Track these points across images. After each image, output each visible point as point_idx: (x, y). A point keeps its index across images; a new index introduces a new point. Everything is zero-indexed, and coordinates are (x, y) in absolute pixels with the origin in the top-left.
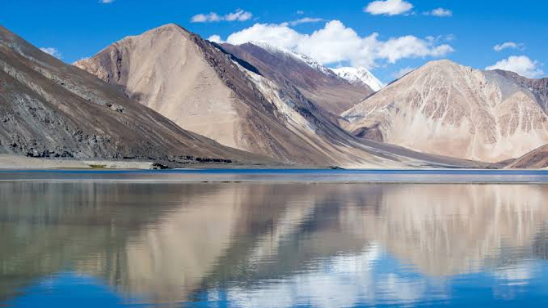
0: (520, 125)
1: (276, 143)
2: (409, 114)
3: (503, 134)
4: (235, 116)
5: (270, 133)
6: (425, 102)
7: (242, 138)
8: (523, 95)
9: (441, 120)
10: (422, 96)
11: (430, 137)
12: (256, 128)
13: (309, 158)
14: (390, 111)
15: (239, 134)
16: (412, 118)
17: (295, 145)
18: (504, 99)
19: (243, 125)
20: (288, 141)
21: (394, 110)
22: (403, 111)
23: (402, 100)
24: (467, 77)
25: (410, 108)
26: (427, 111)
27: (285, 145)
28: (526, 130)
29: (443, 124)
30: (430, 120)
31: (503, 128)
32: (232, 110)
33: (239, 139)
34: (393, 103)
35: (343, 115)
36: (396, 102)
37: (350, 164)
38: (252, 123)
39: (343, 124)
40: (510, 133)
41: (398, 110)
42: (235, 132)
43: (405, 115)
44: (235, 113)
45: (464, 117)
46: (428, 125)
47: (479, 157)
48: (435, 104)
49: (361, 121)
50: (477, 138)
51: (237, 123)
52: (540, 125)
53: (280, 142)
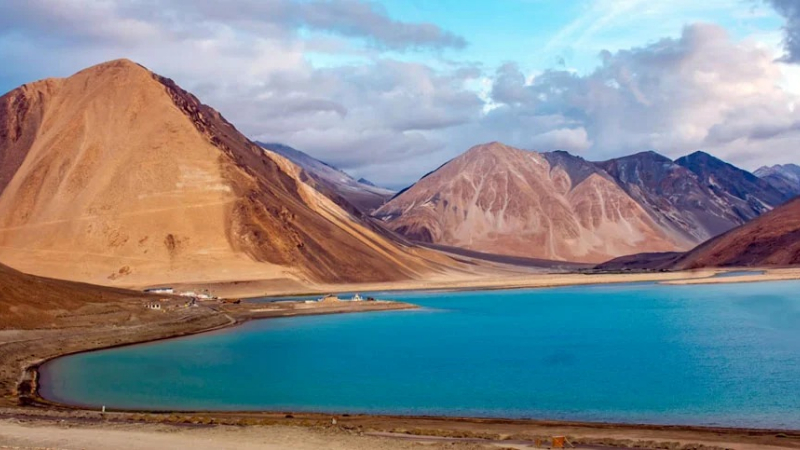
0: (604, 215)
1: (307, 239)
2: (461, 208)
3: (584, 225)
4: (228, 194)
5: (295, 223)
6: (477, 192)
7: (242, 233)
9: (501, 213)
10: (473, 185)
11: (493, 234)
12: (268, 213)
13: (371, 266)
14: (436, 204)
15: (236, 226)
16: (466, 213)
17: (342, 244)
19: (243, 208)
20: (329, 237)
22: (452, 204)
23: (448, 191)
25: (460, 200)
26: (482, 203)
27: (324, 245)
28: (613, 218)
29: (505, 217)
30: (489, 214)
31: (583, 218)
32: (224, 183)
33: (235, 233)
34: (438, 194)
36: (442, 194)
37: (434, 274)
38: (260, 204)
40: (594, 224)
41: (446, 203)
42: (228, 222)
43: (455, 209)
44: (228, 189)
45: (530, 207)
46: (487, 220)
47: (562, 256)
48: (491, 193)
49: (400, 219)
50: (554, 233)
51: (232, 207)
52: (629, 212)
53: (316, 240)
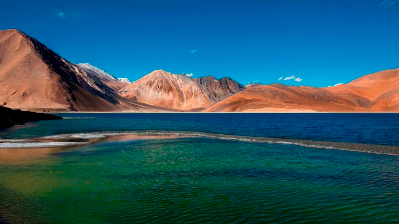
0: (193, 95)
2: (147, 90)
3: (187, 98)
4: (49, 80)
6: (154, 85)
7: (52, 93)
8: (193, 83)
9: (161, 92)
11: (157, 99)
14: (139, 89)
15: (50, 91)
16: (149, 92)
18: (185, 85)
19: (53, 85)
21: (141, 88)
22: (145, 89)
23: (144, 84)
24: (170, 76)
25: (147, 87)
26: (156, 88)
28: (196, 97)
29: (162, 94)
30: (156, 92)
31: (187, 96)
32: (48, 76)
35: (119, 91)
39: (120, 94)
40: (190, 98)
41: (143, 88)
45: (170, 91)
46: (155, 94)
48: (158, 86)
49: (127, 93)
50: (176, 99)
51: (50, 84)
52: (201, 95)
